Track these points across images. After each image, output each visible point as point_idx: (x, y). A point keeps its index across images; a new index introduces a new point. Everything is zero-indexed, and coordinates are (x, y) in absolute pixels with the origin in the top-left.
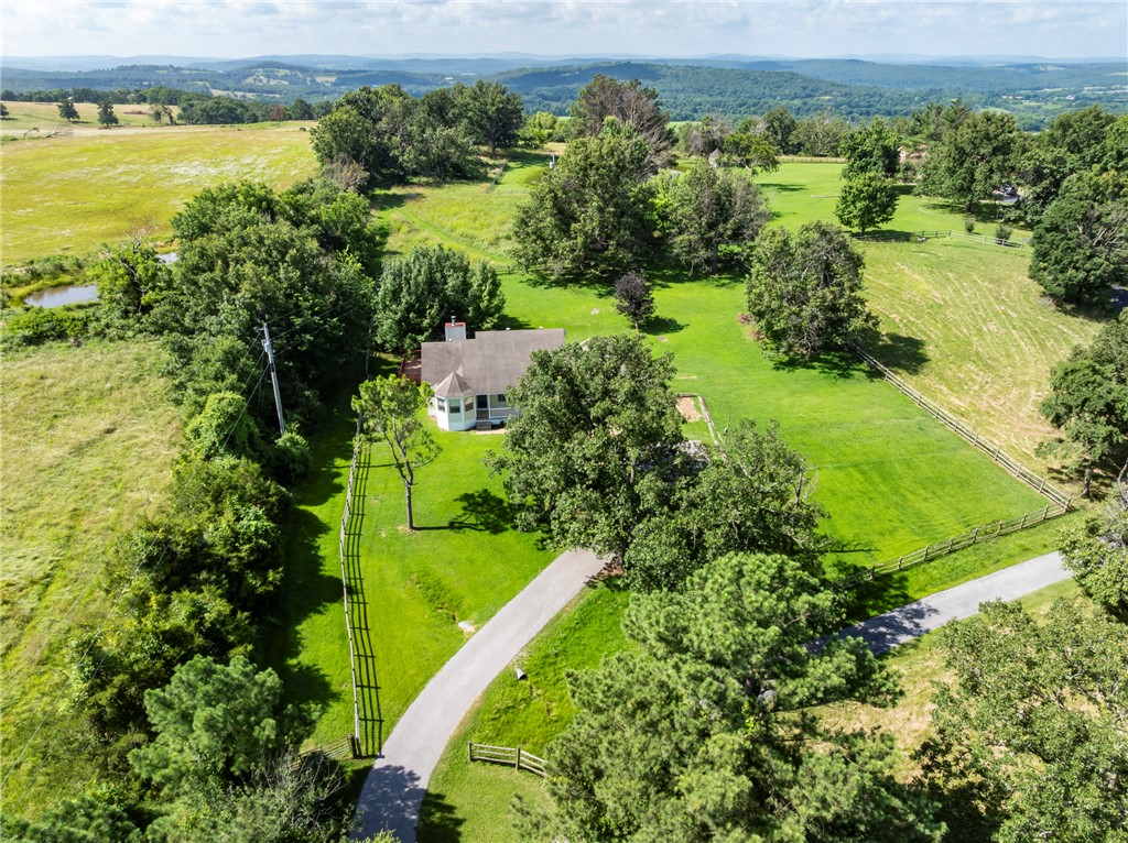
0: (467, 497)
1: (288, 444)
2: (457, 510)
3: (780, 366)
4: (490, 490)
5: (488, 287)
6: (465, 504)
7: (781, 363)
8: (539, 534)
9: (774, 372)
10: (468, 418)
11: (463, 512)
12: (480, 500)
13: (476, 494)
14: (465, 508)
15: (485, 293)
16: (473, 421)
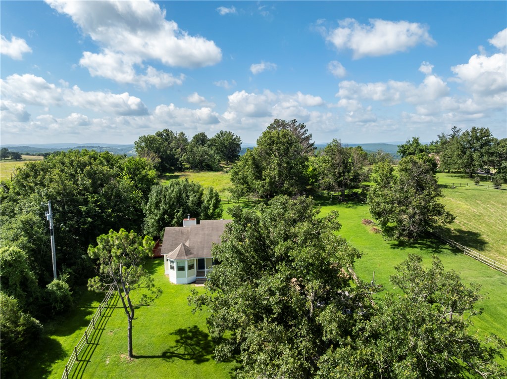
0: (180, 332)
1: (55, 288)
2: (171, 342)
3: (394, 247)
4: (199, 327)
5: (213, 201)
6: (178, 338)
7: (395, 245)
8: (234, 364)
9: (392, 250)
10: (189, 275)
11: (175, 344)
12: (190, 334)
13: (188, 330)
14: (177, 341)
15: (211, 206)
16: (194, 277)
